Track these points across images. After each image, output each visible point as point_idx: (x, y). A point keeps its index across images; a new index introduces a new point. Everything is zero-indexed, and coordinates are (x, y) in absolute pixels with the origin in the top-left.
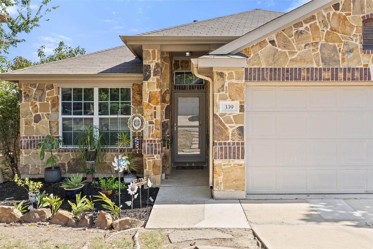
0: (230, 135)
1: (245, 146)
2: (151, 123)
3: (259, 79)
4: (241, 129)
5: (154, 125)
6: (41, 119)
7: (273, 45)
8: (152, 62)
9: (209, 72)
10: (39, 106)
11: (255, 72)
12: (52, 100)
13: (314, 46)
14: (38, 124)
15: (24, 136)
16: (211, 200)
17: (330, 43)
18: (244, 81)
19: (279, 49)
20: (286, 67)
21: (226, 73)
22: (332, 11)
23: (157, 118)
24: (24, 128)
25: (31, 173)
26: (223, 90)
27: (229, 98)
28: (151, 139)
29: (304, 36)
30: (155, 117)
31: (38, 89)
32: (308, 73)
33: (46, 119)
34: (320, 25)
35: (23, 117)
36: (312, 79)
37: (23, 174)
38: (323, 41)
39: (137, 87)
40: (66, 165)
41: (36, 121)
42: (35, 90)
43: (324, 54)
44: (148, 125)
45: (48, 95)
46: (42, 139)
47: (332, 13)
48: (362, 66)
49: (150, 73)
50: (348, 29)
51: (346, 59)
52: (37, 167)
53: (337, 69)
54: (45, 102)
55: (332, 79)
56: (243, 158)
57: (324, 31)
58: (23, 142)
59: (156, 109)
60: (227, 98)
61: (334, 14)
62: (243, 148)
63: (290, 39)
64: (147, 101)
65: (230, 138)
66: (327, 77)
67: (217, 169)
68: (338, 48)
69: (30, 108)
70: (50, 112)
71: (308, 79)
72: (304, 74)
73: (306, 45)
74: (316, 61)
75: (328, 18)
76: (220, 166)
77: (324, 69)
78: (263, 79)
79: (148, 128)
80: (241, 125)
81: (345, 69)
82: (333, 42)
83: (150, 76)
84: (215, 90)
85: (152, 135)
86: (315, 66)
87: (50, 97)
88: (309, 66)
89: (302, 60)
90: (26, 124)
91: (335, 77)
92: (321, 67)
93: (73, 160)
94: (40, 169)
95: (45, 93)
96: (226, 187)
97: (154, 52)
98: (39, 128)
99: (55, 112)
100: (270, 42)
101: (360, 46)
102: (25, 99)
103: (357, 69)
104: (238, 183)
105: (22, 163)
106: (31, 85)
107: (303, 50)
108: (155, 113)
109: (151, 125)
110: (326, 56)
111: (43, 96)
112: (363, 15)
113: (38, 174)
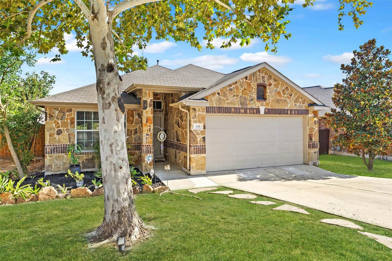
0: (199, 141)
1: (206, 147)
2: (147, 135)
3: (212, 112)
4: (204, 138)
5: (149, 136)
6: (62, 133)
7: (219, 95)
8: (148, 99)
9: (188, 108)
10: (60, 124)
11: (211, 108)
12: (71, 119)
13: (237, 97)
14: (60, 136)
15: (48, 144)
16: (189, 176)
17: (243, 96)
18: (205, 113)
19: (222, 97)
20: (225, 106)
21: (197, 108)
22: (245, 80)
23: (151, 132)
24: (48, 139)
25: (54, 170)
26: (195, 118)
27: (198, 122)
28: (148, 144)
29: (233, 91)
30: (150, 132)
31: (60, 112)
32: (234, 110)
33: (66, 132)
34: (240, 86)
35: (48, 131)
36: (236, 113)
37: (48, 172)
38: (241, 94)
39: (131, 112)
40: (81, 164)
41: (58, 134)
42: (57, 112)
43: (241, 100)
44: (146, 136)
45: (67, 116)
46: (62, 146)
47: (244, 81)
48: (257, 107)
49: (147, 105)
50: (251, 89)
51: (250, 104)
52: (58, 166)
53: (247, 108)
54: (66, 121)
55: (245, 113)
56: (205, 153)
57: (241, 89)
58: (47, 149)
59: (150, 127)
60: (197, 122)
61: (245, 82)
62: (205, 148)
63: (227, 92)
64: (145, 122)
65: (199, 143)
66: (242, 112)
67: (192, 159)
68: (247, 98)
69: (54, 125)
70: (69, 128)
71: (234, 113)
72: (233, 110)
73: (234, 96)
74: (238, 104)
75: (243, 83)
76: (194, 158)
77: (241, 108)
78: (215, 112)
79: (145, 138)
80: (204, 136)
81: (250, 108)
82: (245, 95)
83: (147, 107)
84: (191, 117)
85: (148, 142)
86: (237, 107)
87: (69, 117)
88: (235, 106)
89: (232, 103)
90: (50, 136)
91: (246, 112)
92: (240, 107)
93: (86, 160)
94: (61, 167)
95: (66, 115)
96: (197, 169)
97: (149, 93)
98: (60, 139)
99: (73, 127)
100: (217, 93)
101: (256, 98)
102: (50, 119)
103: (255, 108)
104: (203, 166)
105: (47, 164)
106: (55, 109)
107: (232, 98)
108: (150, 129)
109: (148, 136)
110: (242, 101)
111: (64, 117)
112: (257, 83)
113: (60, 171)
